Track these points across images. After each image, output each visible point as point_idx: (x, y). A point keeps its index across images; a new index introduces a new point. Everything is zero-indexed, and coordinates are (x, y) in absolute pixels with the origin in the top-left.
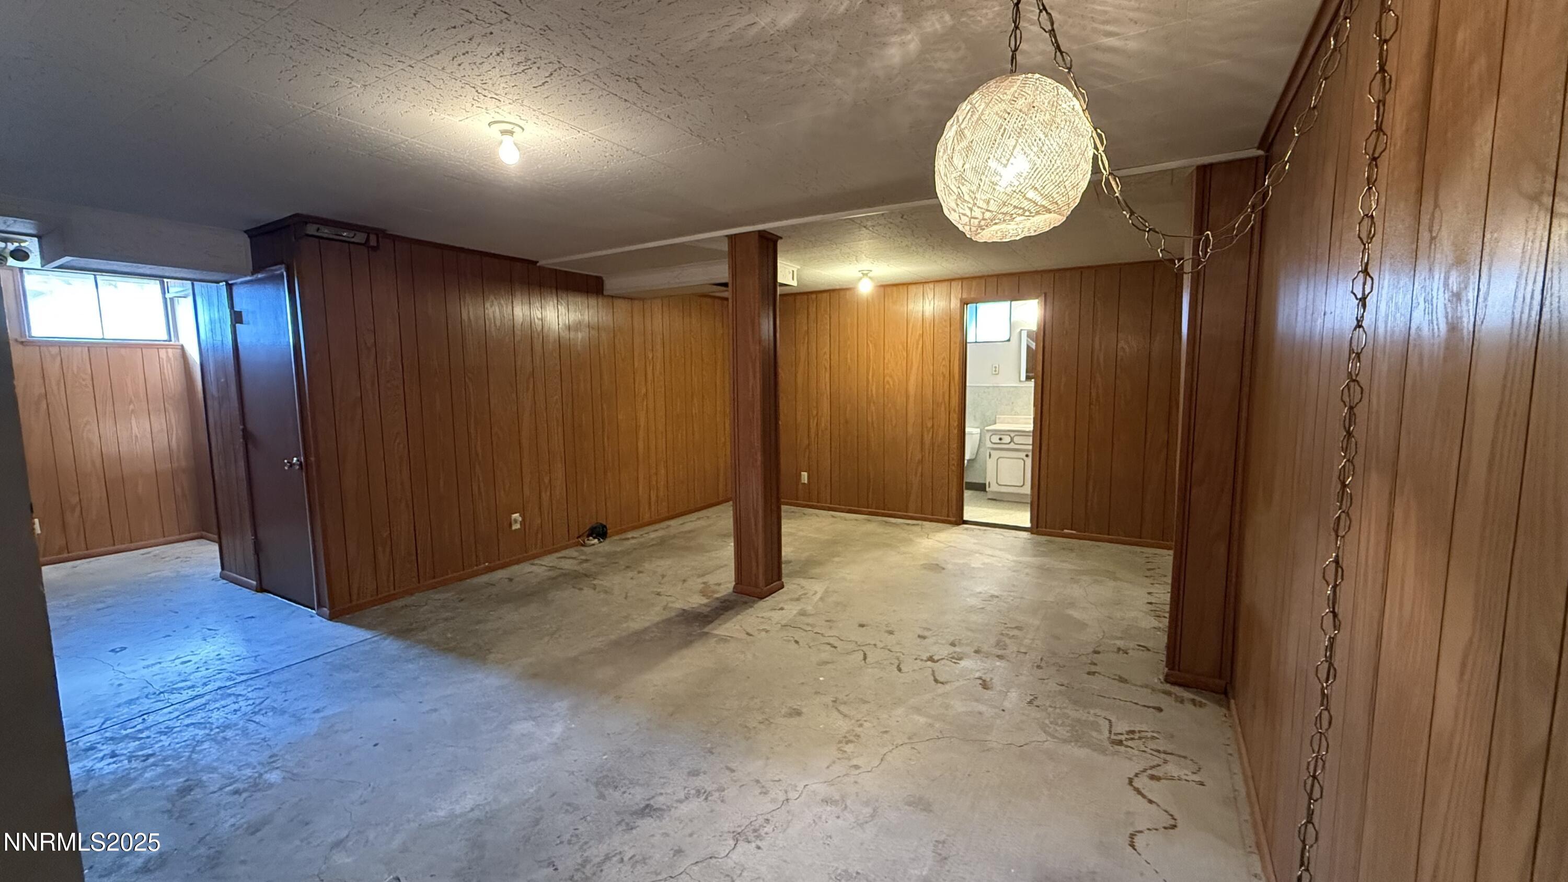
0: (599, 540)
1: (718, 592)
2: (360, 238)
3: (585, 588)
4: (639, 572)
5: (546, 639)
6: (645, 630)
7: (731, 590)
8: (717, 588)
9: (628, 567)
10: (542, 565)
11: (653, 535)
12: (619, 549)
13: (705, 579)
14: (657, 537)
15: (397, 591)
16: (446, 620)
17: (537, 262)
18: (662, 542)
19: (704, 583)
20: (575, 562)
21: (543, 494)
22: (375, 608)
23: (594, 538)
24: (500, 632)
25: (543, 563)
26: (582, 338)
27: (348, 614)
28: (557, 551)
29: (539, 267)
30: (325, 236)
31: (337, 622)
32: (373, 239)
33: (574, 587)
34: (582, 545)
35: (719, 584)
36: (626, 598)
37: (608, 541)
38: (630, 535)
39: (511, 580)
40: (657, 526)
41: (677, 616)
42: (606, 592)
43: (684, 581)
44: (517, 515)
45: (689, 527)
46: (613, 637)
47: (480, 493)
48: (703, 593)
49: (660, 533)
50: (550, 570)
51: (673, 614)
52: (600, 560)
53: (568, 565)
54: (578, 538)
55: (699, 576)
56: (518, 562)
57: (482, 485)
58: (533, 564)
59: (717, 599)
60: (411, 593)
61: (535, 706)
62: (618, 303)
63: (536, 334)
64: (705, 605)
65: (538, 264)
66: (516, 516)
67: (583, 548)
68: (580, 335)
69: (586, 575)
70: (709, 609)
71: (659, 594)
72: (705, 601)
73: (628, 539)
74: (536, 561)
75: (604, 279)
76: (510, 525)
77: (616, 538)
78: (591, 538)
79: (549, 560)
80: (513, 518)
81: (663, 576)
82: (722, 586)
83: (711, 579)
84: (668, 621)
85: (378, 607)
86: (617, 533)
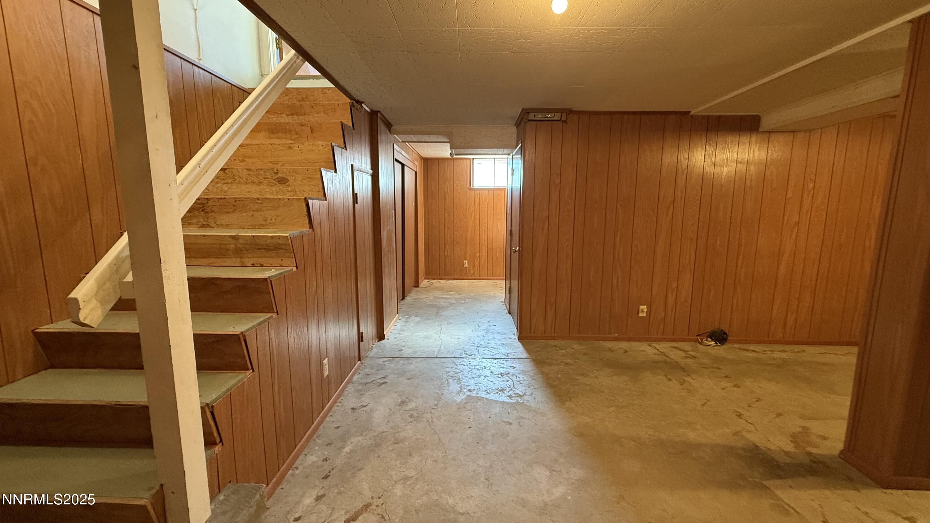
0: (716, 342)
1: (816, 447)
2: (557, 117)
3: (674, 381)
4: (736, 386)
5: (613, 409)
6: (698, 446)
7: (836, 452)
8: (819, 440)
9: (726, 377)
10: (656, 348)
11: (777, 355)
12: (730, 357)
13: (808, 424)
14: (780, 358)
15: (555, 335)
16: (566, 364)
17: (689, 112)
18: (783, 364)
19: (803, 427)
20: (683, 354)
21: (670, 295)
22: (542, 341)
23: (713, 340)
24: (588, 388)
25: (658, 347)
26: (728, 172)
27: (527, 340)
28: (674, 340)
29: (692, 116)
30: (538, 119)
31: (520, 342)
32: (564, 115)
33: (666, 376)
34: (700, 343)
35: (824, 438)
36: (703, 405)
37: (725, 347)
38: (752, 347)
39: (626, 352)
40: (788, 348)
41: (743, 449)
42: (689, 391)
43: (779, 415)
44: (645, 306)
45: (826, 359)
46: (663, 436)
47: (617, 285)
48: (794, 438)
49: (784, 355)
50: (658, 354)
51: (740, 445)
52: (706, 361)
53: (676, 355)
54: (697, 336)
55: (802, 417)
56: (640, 340)
57: (620, 280)
58: (650, 345)
59: (810, 454)
60: (562, 338)
61: (561, 460)
62: (773, 137)
63: (680, 172)
64: (787, 453)
65: (691, 114)
66: (644, 308)
67: (698, 345)
68: (726, 169)
69: (683, 369)
70: (788, 460)
71: (740, 416)
72: (790, 448)
73: (748, 350)
74: (654, 344)
75: (761, 116)
76: (638, 313)
77: (736, 346)
78: (709, 339)
79: (664, 347)
80: (640, 309)
81: (758, 400)
82: (827, 442)
83: (816, 427)
84: (730, 450)
85: (544, 341)
86: (740, 342)
